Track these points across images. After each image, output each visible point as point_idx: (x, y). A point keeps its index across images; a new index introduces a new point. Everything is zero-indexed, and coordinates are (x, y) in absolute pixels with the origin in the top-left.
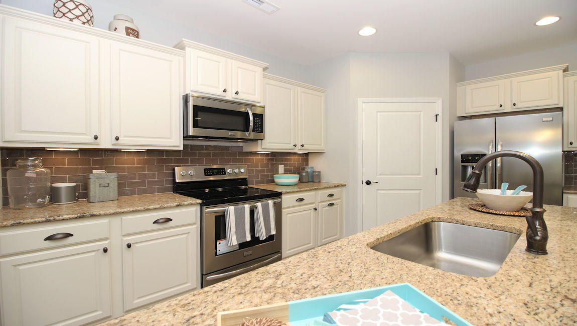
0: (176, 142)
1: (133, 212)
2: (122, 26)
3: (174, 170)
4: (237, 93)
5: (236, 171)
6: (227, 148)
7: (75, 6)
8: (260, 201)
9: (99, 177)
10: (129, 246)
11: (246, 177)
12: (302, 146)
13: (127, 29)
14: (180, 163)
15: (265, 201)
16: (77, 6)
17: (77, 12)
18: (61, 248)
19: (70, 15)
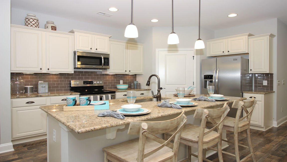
0: (71, 70)
1: (54, 96)
2: (50, 26)
3: (70, 82)
4: (97, 49)
5: (98, 82)
6: (94, 72)
7: (33, 20)
8: (104, 94)
11: (103, 85)
12: (130, 71)
13: (52, 27)
14: (73, 79)
15: (107, 95)
16: (34, 20)
17: (33, 23)
18: (31, 106)
19: (31, 24)
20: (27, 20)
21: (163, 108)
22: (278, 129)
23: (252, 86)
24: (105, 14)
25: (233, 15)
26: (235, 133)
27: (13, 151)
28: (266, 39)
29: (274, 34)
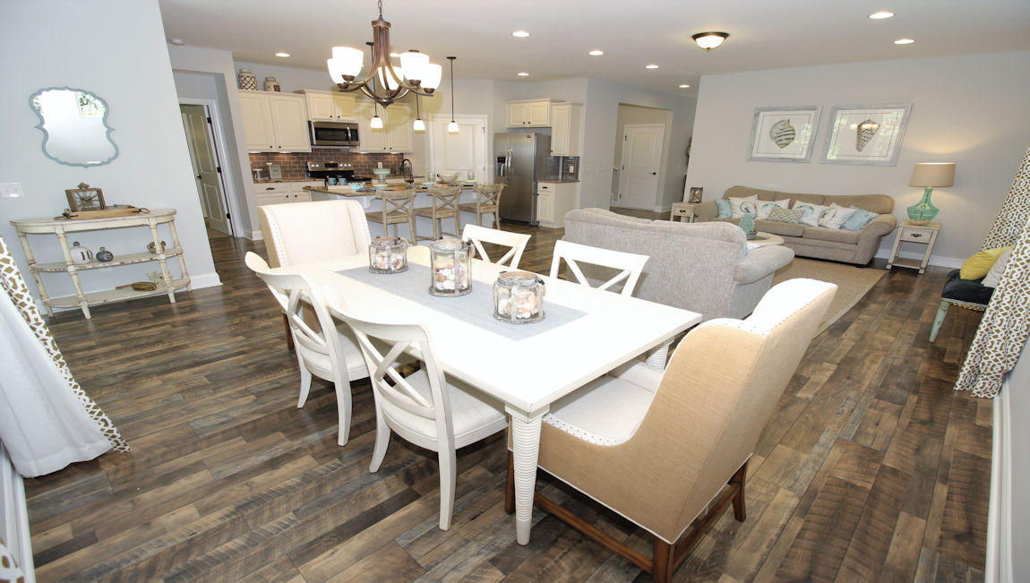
2: (272, 84)
14: (309, 159)
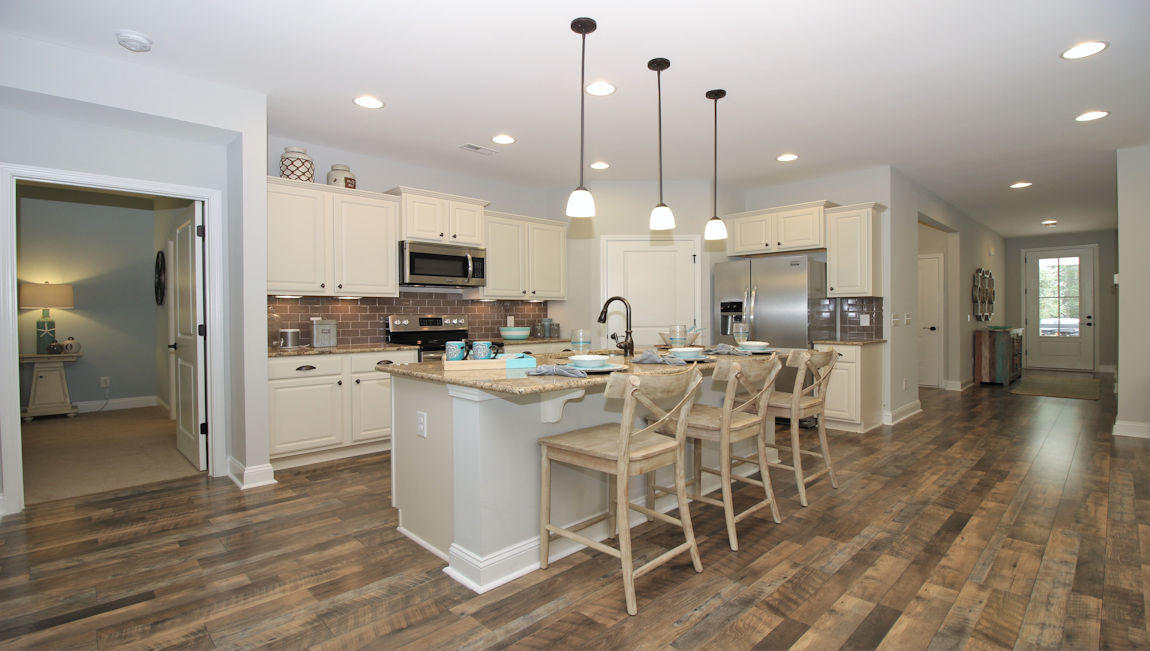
1: (361, 352)
6: (444, 296)
7: (301, 164)
9: (318, 323)
10: (358, 382)
11: (465, 328)
12: (534, 292)
13: (346, 179)
16: (303, 164)
17: (303, 169)
18: (308, 378)
19: (298, 173)
20: (287, 162)
21: (645, 366)
22: (895, 428)
23: (835, 329)
24: (477, 148)
25: (787, 157)
26: (792, 421)
27: (275, 485)
28: (866, 213)
29: (884, 204)
